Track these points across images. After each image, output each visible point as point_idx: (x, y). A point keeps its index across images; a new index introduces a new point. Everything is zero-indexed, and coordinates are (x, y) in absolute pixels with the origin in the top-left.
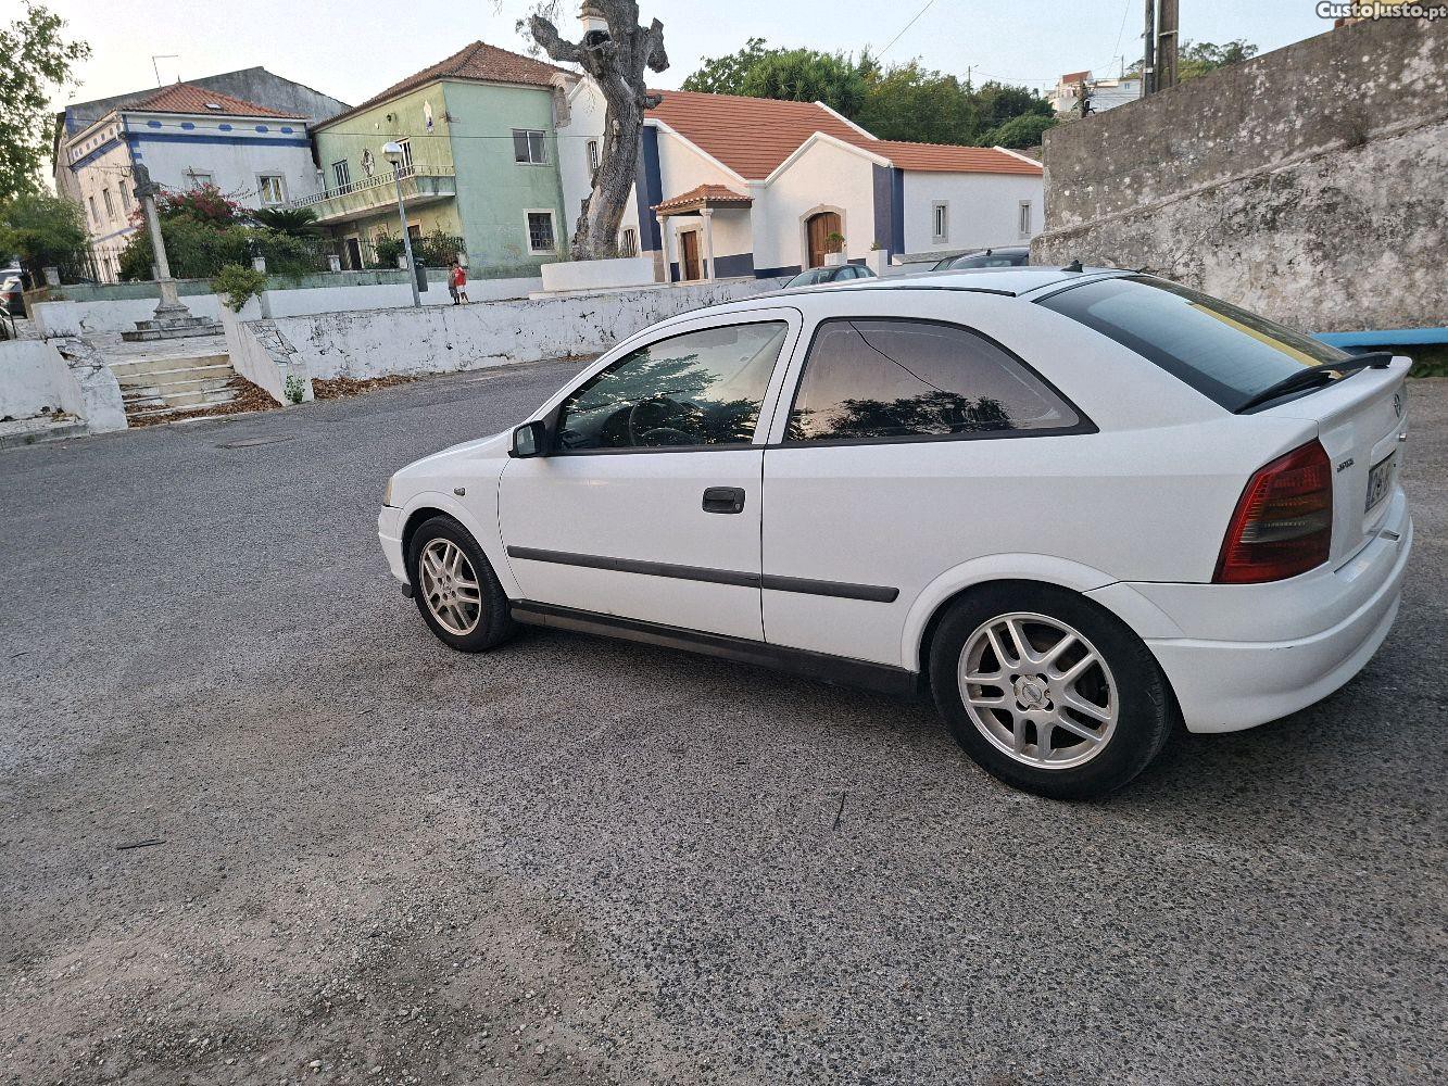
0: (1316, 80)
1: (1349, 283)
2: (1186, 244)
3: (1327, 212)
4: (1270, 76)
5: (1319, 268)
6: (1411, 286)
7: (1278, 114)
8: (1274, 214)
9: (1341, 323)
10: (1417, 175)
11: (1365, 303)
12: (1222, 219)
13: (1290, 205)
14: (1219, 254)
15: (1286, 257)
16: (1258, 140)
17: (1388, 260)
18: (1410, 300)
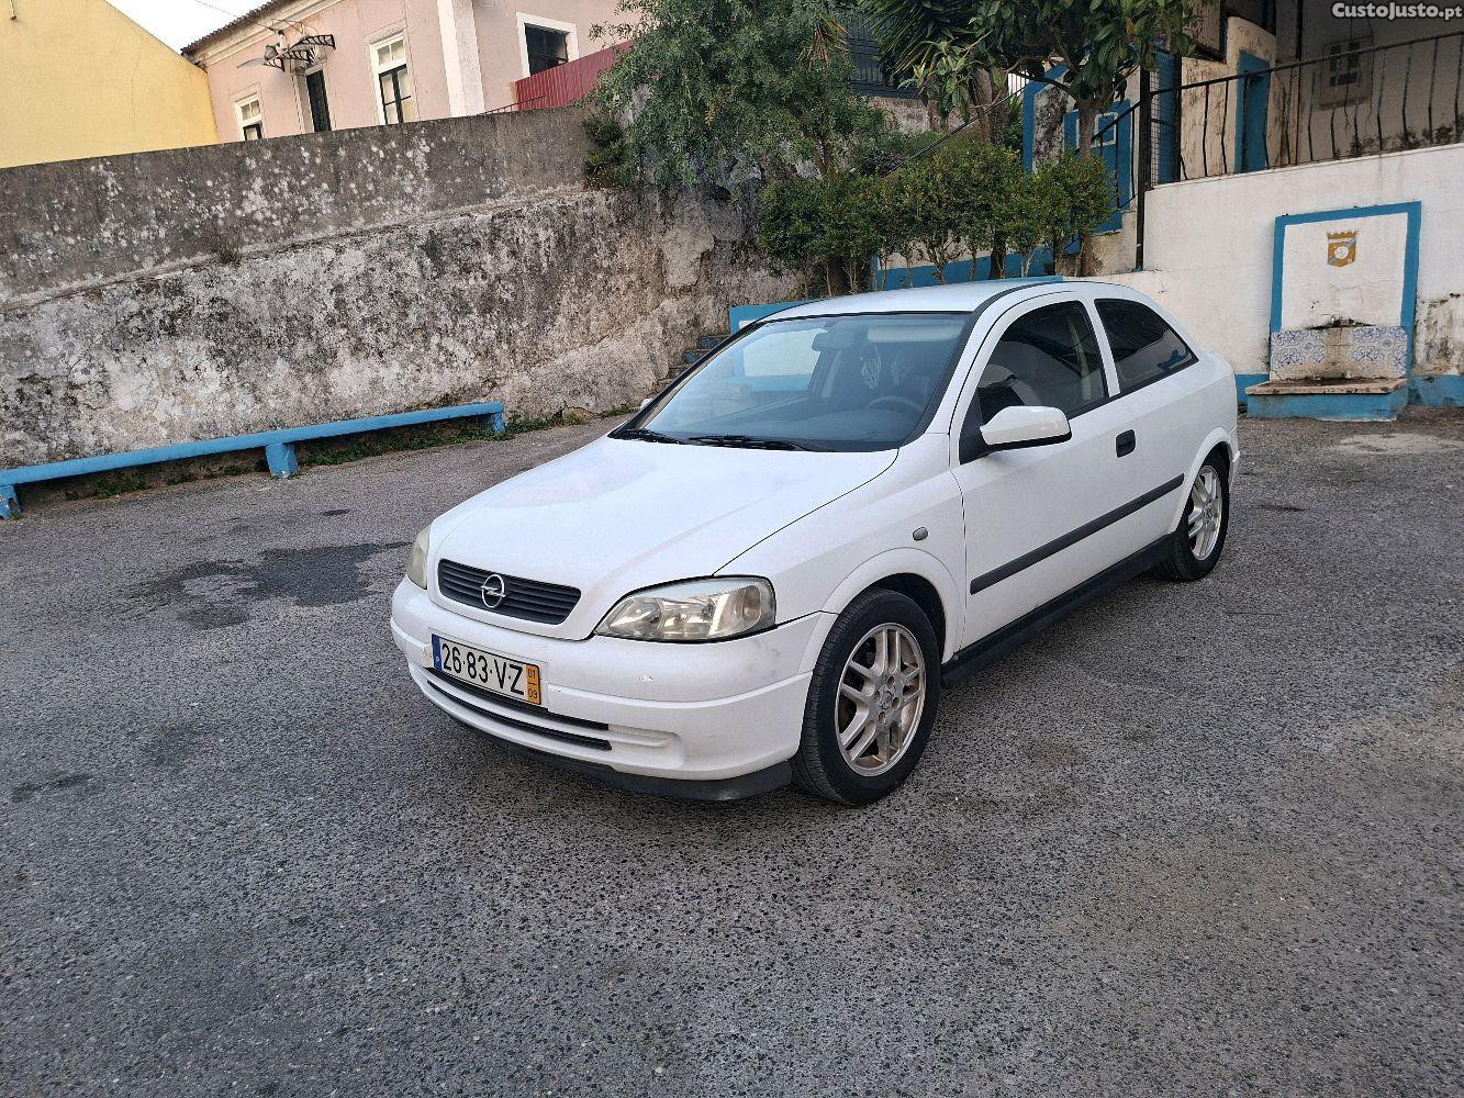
0: (168, 194)
1: (254, 388)
2: (79, 346)
3: (220, 321)
4: (121, 180)
5: (225, 374)
6: (304, 389)
7: (139, 221)
8: (172, 320)
9: (255, 425)
10: (288, 293)
11: (272, 405)
12: (117, 323)
13: (185, 311)
14: (124, 360)
15: (191, 363)
16: (124, 243)
17: (281, 366)
18: (305, 400)
